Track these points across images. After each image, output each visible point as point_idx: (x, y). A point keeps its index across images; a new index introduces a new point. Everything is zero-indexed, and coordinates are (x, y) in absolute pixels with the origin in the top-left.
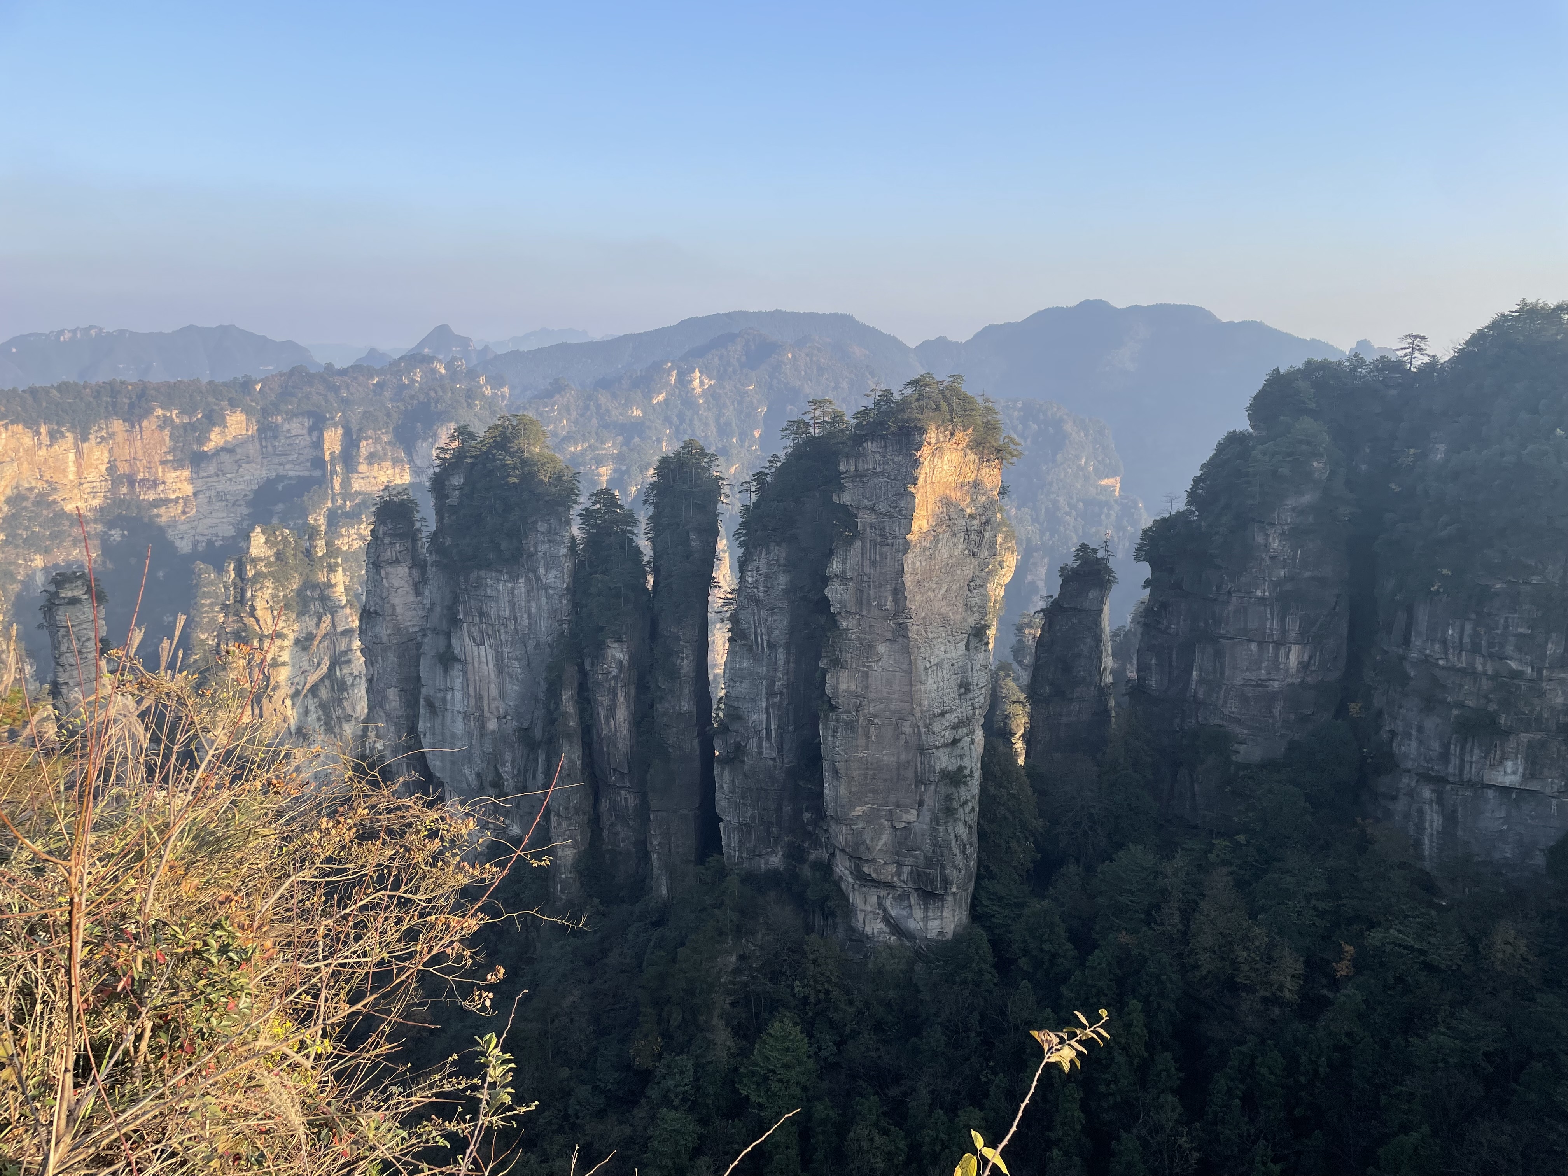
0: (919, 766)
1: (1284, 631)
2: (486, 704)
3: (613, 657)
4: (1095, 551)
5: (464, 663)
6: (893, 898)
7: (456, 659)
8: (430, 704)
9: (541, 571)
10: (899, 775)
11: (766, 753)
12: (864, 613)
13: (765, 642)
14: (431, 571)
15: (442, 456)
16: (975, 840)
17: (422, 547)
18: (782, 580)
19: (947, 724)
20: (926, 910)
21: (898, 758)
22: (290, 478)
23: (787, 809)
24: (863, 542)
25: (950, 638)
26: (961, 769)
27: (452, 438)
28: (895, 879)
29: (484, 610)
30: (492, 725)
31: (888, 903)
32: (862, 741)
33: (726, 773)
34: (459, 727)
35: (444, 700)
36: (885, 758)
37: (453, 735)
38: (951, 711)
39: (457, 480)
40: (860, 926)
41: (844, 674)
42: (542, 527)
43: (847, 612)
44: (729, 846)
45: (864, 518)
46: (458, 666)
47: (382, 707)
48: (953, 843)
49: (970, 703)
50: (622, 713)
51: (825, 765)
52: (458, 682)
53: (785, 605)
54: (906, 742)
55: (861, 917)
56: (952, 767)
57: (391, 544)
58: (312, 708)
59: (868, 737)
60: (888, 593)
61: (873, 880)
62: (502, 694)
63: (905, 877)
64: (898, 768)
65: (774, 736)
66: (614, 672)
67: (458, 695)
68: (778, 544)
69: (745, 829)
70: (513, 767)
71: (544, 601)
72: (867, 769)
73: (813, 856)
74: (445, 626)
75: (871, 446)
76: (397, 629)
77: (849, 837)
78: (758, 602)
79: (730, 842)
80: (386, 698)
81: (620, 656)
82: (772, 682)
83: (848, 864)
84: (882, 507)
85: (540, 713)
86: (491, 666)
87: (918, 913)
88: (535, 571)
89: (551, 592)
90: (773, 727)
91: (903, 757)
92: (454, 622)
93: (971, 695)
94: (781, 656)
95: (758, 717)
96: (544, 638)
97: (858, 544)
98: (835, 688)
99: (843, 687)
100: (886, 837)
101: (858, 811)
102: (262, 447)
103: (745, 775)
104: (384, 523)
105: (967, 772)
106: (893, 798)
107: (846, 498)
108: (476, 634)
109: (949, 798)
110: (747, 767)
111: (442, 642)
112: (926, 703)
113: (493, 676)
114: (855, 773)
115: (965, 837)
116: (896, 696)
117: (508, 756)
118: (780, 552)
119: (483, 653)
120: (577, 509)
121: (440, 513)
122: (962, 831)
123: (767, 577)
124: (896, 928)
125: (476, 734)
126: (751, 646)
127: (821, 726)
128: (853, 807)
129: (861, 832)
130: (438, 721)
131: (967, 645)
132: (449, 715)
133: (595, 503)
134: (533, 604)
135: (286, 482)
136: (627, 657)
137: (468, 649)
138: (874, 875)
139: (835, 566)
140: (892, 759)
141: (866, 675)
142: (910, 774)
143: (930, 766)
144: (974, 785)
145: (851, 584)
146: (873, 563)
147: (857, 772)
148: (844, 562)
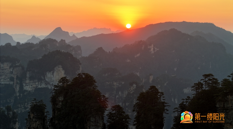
15: (56, 89)
17: (47, 123)
27: (60, 82)
39: (61, 99)
42: (92, 119)
57: (35, 121)
75: (230, 97)
104: (33, 113)
120: (106, 113)
121: (54, 110)
133: (113, 110)
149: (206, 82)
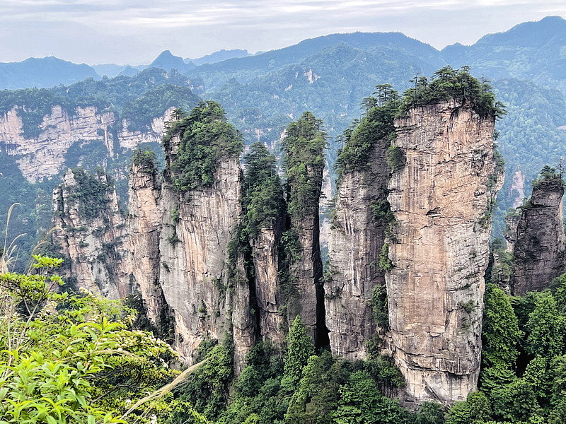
0: (445, 300)
2: (196, 266)
3: (266, 239)
4: (553, 170)
5: (183, 243)
6: (431, 377)
7: (178, 241)
8: (166, 267)
9: (224, 190)
10: (433, 306)
11: (354, 293)
12: (411, 211)
13: (352, 229)
14: (164, 191)
15: (167, 126)
16: (480, 343)
17: (159, 179)
18: (362, 193)
19: (462, 276)
20: (451, 384)
21: (433, 296)
22: (86, 141)
23: (368, 325)
24: (410, 168)
25: (464, 225)
26: (471, 302)
27: (173, 116)
28: (432, 366)
29: (194, 213)
30: (199, 278)
31: (428, 380)
32: (411, 286)
33: (332, 304)
34: (182, 279)
35: (173, 264)
36: (425, 296)
37: (179, 283)
38: (465, 268)
39: (177, 140)
40: (412, 392)
41: (399, 247)
42: (224, 165)
43: (400, 210)
44: (334, 346)
45: (410, 155)
46: (180, 244)
47: (139, 267)
48: (467, 345)
49: (476, 263)
50: (272, 270)
51: (389, 300)
52: (180, 254)
53: (363, 207)
54: (438, 286)
55: (412, 387)
56: (466, 301)
57: (142, 177)
58: (103, 269)
59: (414, 283)
60: (426, 199)
61: (419, 367)
62: (205, 260)
63: (437, 365)
64: (433, 302)
65: (358, 283)
66: (267, 247)
67: (181, 261)
68: (359, 171)
69: (344, 336)
70: (212, 301)
71: (226, 207)
72: (414, 302)
73: (383, 352)
74: (172, 222)
75: (414, 112)
76: (147, 225)
77: (405, 342)
78: (347, 206)
79: (334, 343)
80: (141, 263)
81: (270, 238)
82: (357, 252)
83: (404, 357)
84: (421, 148)
85: (226, 270)
86: (198, 245)
87: (446, 386)
88: (220, 191)
89: (230, 202)
90: (358, 278)
91: (436, 296)
92: (177, 220)
93: (477, 259)
94: (362, 236)
95: (349, 273)
96: (226, 229)
97: (406, 170)
98: (394, 255)
99: (399, 254)
100: (426, 342)
101: (409, 327)
102: (70, 124)
103: (342, 306)
105: (475, 304)
106: (430, 320)
107: (399, 143)
108: (190, 227)
109: (464, 319)
110: (343, 302)
111: (171, 231)
112: (449, 263)
113: (199, 250)
114: (407, 305)
115: (474, 342)
116: (431, 260)
117: (209, 295)
118: (360, 176)
119: (193, 237)
120: (242, 155)
121: (167, 158)
122: (472, 338)
123: (353, 191)
124: (433, 395)
125: (191, 282)
126: (344, 232)
127: (386, 277)
128: (406, 324)
129: (411, 339)
130: (171, 275)
131: (474, 229)
132: (176, 272)
133: (254, 150)
134: (220, 209)
135: (84, 143)
136: (273, 239)
137: (185, 235)
138: (419, 364)
139: (392, 184)
140: (429, 296)
141: (413, 248)
142: (440, 305)
143: (452, 301)
144: (479, 312)
145: (403, 194)
146: (416, 181)
147: (408, 304)
148: (398, 182)
149: (380, 96)
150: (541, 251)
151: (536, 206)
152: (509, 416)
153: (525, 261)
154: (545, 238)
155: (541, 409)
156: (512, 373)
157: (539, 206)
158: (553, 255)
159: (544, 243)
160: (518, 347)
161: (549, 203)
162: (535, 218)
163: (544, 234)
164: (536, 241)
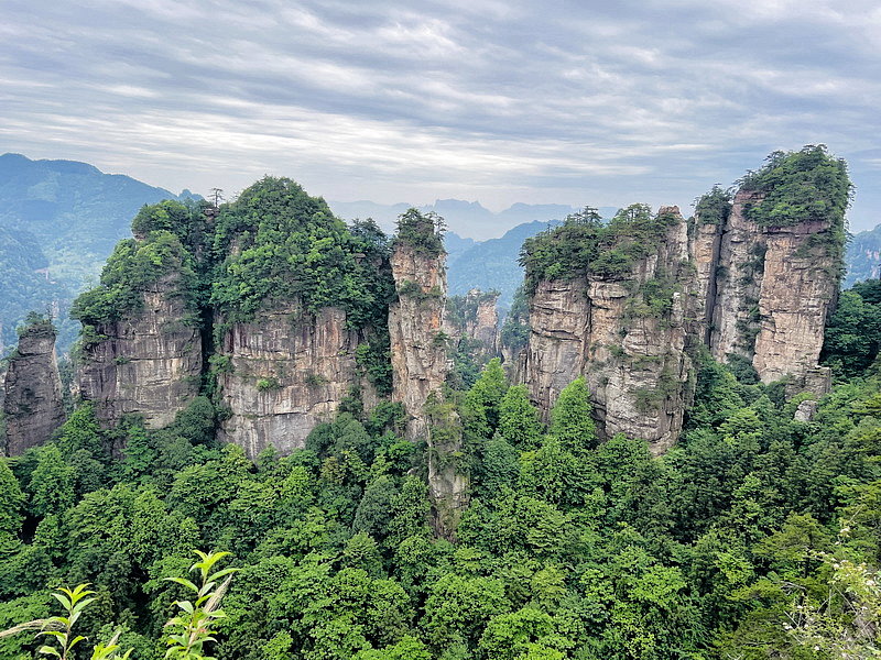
1: (167, 351)
4: (41, 316)
150: (37, 402)
151: (25, 355)
152: (21, 590)
153: (19, 416)
154: (40, 387)
155: (59, 570)
156: (18, 542)
157: (29, 354)
158: (51, 405)
159: (39, 393)
160: (22, 512)
161: (40, 351)
162: (25, 367)
163: (38, 384)
164: (29, 393)
